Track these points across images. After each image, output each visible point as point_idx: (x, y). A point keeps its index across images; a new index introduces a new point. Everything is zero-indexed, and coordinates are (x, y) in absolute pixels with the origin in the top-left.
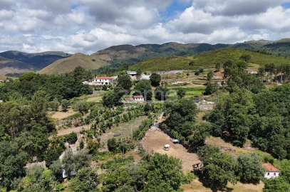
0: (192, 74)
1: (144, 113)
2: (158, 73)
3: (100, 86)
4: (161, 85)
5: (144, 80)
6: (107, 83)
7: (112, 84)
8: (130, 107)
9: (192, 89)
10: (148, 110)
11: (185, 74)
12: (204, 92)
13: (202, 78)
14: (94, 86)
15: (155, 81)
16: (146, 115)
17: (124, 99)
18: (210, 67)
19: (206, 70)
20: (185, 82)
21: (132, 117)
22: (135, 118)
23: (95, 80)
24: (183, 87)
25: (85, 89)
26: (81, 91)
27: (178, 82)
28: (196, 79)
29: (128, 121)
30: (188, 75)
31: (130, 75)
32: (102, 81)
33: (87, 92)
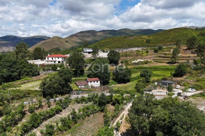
0: (151, 52)
1: (98, 108)
2: (117, 51)
4: (120, 64)
5: (101, 59)
6: (59, 62)
7: (65, 63)
8: (80, 96)
9: (156, 69)
10: (105, 104)
11: (144, 51)
12: (173, 72)
13: (163, 55)
14: (43, 65)
15: (113, 60)
16: (102, 111)
17: (76, 84)
18: (167, 44)
19: (164, 47)
20: (146, 60)
21: (78, 119)
22: (83, 119)
23: (47, 59)
24: (145, 66)
25: (28, 70)
26: (22, 72)
27: (138, 60)
28: (156, 57)
29: (70, 128)
30: (147, 52)
31: (86, 52)
32: (54, 59)
33: (31, 73)
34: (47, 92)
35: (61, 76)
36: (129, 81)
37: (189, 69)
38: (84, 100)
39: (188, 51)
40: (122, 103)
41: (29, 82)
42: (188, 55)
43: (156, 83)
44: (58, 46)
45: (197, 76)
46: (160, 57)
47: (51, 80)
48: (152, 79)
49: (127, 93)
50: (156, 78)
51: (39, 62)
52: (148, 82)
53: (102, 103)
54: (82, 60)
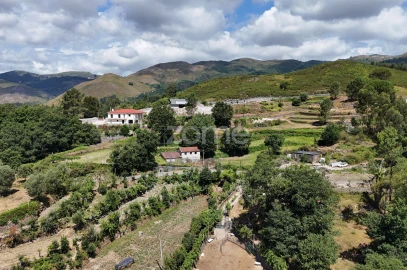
0: (288, 105)
1: (198, 189)
2: (228, 103)
3: (117, 127)
4: (233, 126)
5: (201, 116)
6: (131, 121)
7: (140, 123)
8: (170, 173)
9: (292, 133)
10: (208, 183)
11: (276, 104)
12: (318, 139)
13: (307, 111)
14: (104, 127)
15: (221, 118)
16: (204, 193)
17: (161, 155)
18: (317, 91)
19: (311, 97)
20: (276, 119)
21: (171, 201)
22: (178, 202)
23: (109, 116)
24: (275, 128)
25: (84, 134)
26: (75, 138)
27: (264, 119)
28: (296, 114)
29: (160, 213)
30: (280, 105)
31: (176, 105)
32: (122, 116)
33: (87, 139)
34: (121, 166)
35: (141, 142)
36: (246, 152)
37: (343, 133)
38: (176, 179)
39: (349, 103)
40: (234, 181)
41: (88, 152)
42: (347, 111)
43: (289, 155)
44: (114, 93)
45: (354, 143)
46: (302, 113)
47: (126, 148)
48: (283, 149)
49: (243, 168)
50: (290, 148)
51: (96, 122)
52: (278, 154)
53: (205, 181)
54: (172, 117)
